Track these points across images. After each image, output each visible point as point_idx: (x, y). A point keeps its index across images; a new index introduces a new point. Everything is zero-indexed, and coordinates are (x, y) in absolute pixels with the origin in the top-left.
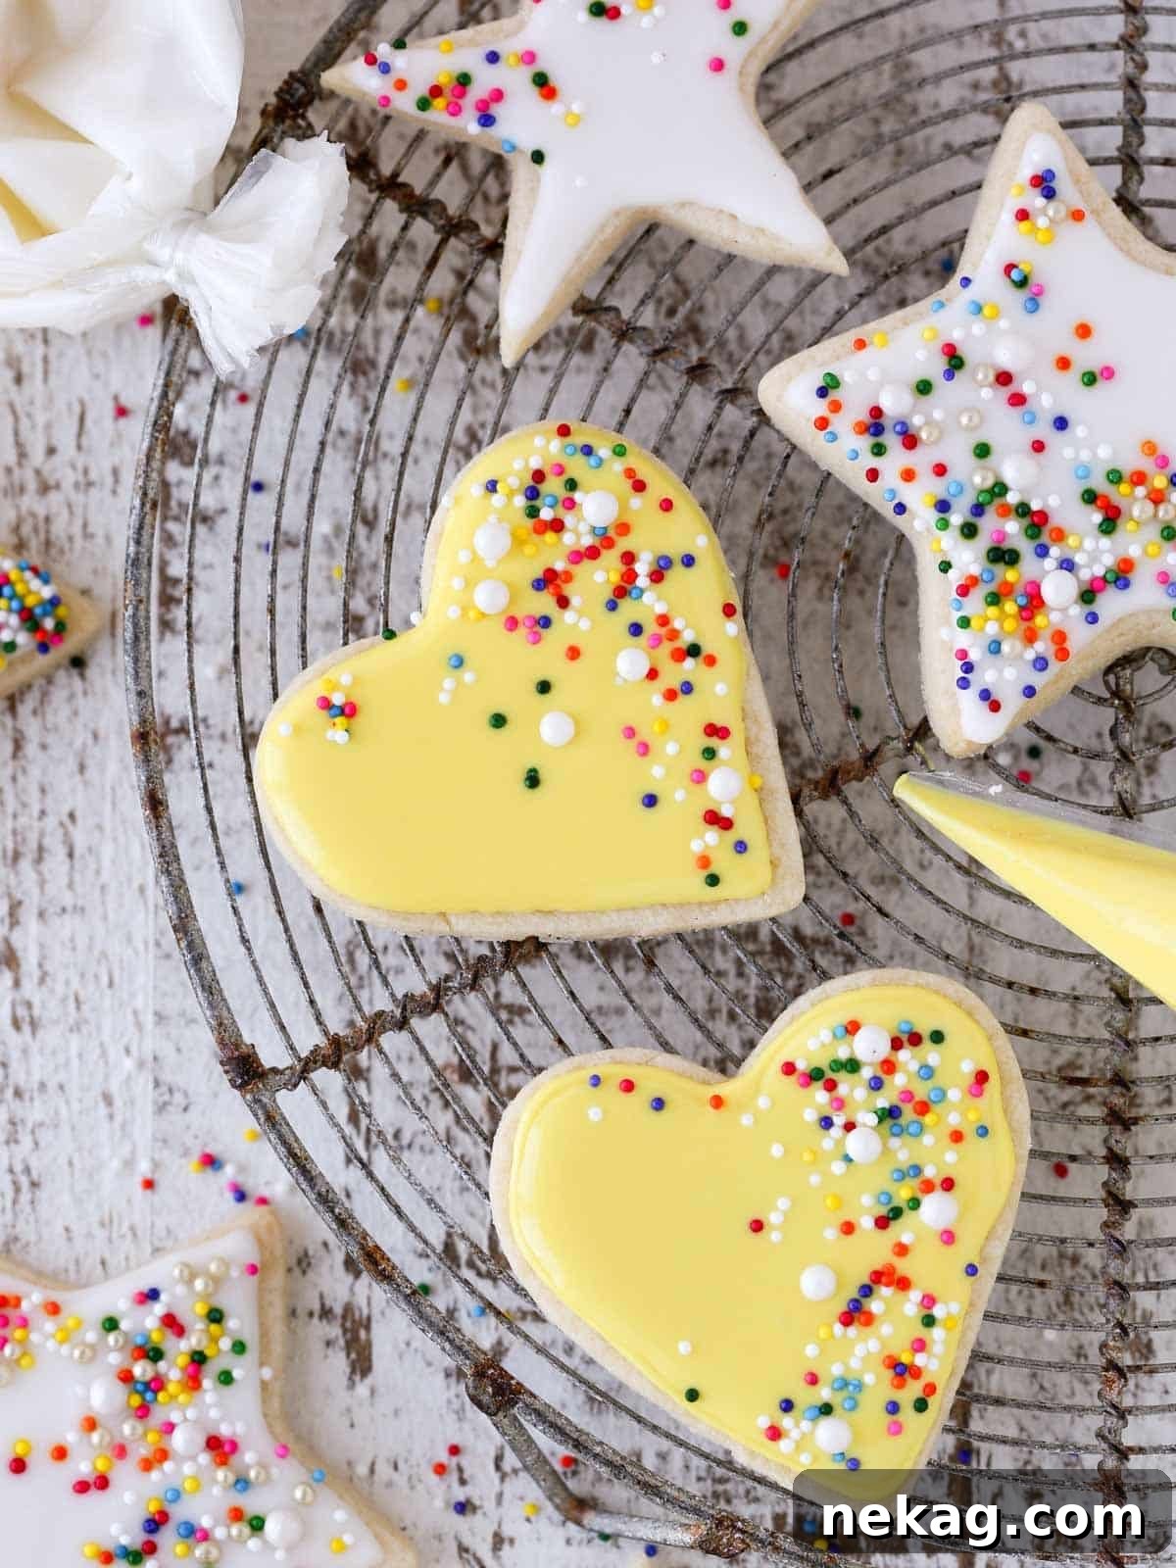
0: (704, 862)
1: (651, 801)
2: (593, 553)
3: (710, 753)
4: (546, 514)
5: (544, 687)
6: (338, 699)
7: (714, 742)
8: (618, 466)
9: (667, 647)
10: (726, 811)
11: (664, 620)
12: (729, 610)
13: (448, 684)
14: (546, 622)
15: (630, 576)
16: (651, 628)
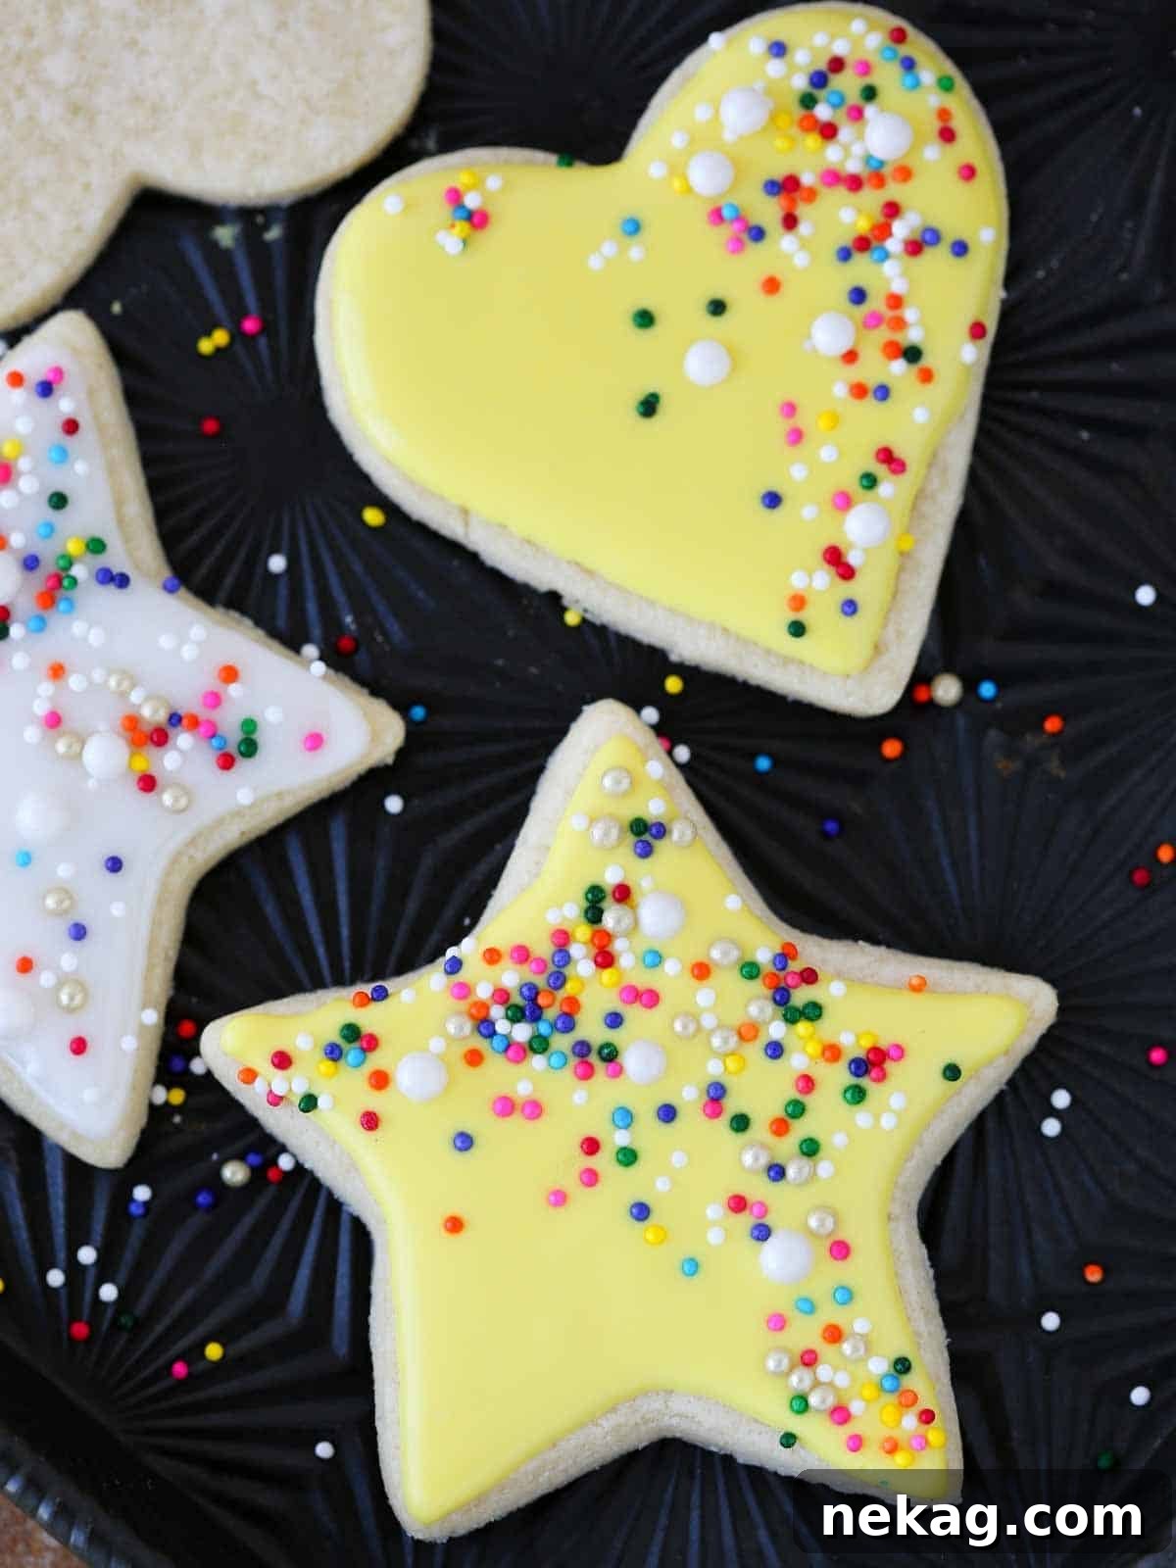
0: (798, 602)
1: (773, 500)
2: (855, 183)
3: (870, 481)
4: (823, 112)
5: (718, 307)
6: (471, 201)
7: (881, 470)
8: (934, 100)
9: (883, 334)
10: (853, 558)
11: (896, 301)
12: (977, 331)
13: (608, 249)
14: (758, 234)
15: (884, 231)
16: (876, 303)
